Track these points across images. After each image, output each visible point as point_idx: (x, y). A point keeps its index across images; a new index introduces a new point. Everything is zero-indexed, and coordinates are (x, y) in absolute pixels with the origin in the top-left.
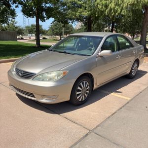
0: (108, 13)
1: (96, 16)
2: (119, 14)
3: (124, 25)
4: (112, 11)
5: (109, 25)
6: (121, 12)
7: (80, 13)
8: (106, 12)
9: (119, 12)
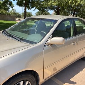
0: (70, 3)
1: (62, 5)
2: (79, 4)
3: (82, 14)
4: (74, 2)
5: (72, 13)
6: (80, 2)
7: (51, 3)
8: (69, 3)
9: (79, 2)
